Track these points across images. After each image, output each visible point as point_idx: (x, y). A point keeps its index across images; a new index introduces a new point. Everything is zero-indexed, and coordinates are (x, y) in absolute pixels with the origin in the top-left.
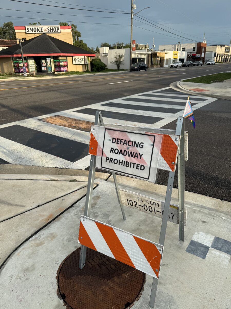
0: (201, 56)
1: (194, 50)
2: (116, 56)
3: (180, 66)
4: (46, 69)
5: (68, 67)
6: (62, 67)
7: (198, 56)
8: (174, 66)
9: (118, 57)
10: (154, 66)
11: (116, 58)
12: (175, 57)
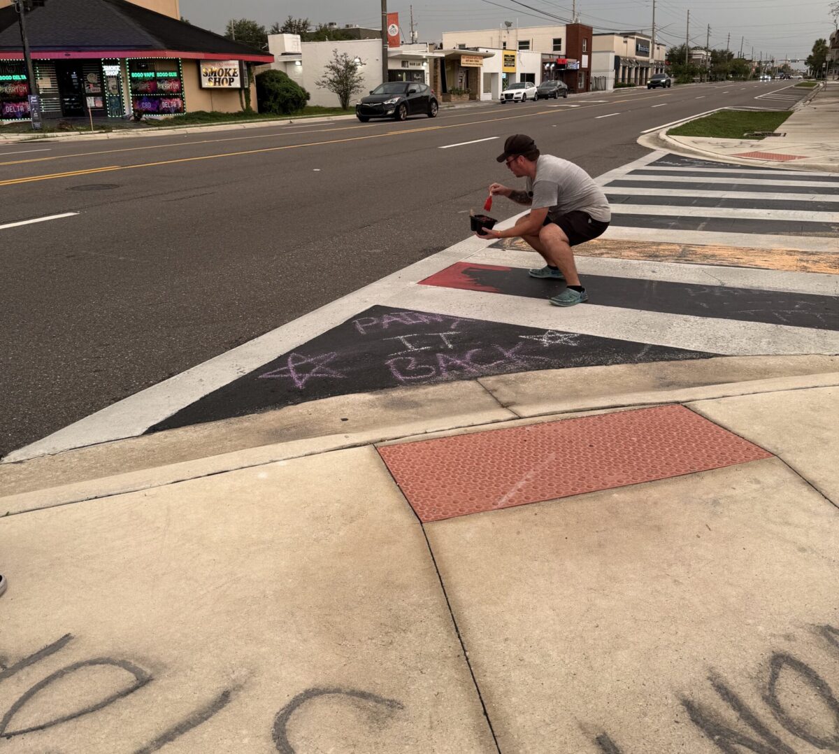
0: (580, 64)
1: (557, 48)
2: (335, 64)
3: (533, 96)
4: (100, 104)
5: (182, 98)
6: (165, 98)
7: (573, 65)
8: (515, 96)
9: (342, 68)
10: (452, 96)
11: (338, 71)
12: (510, 70)
